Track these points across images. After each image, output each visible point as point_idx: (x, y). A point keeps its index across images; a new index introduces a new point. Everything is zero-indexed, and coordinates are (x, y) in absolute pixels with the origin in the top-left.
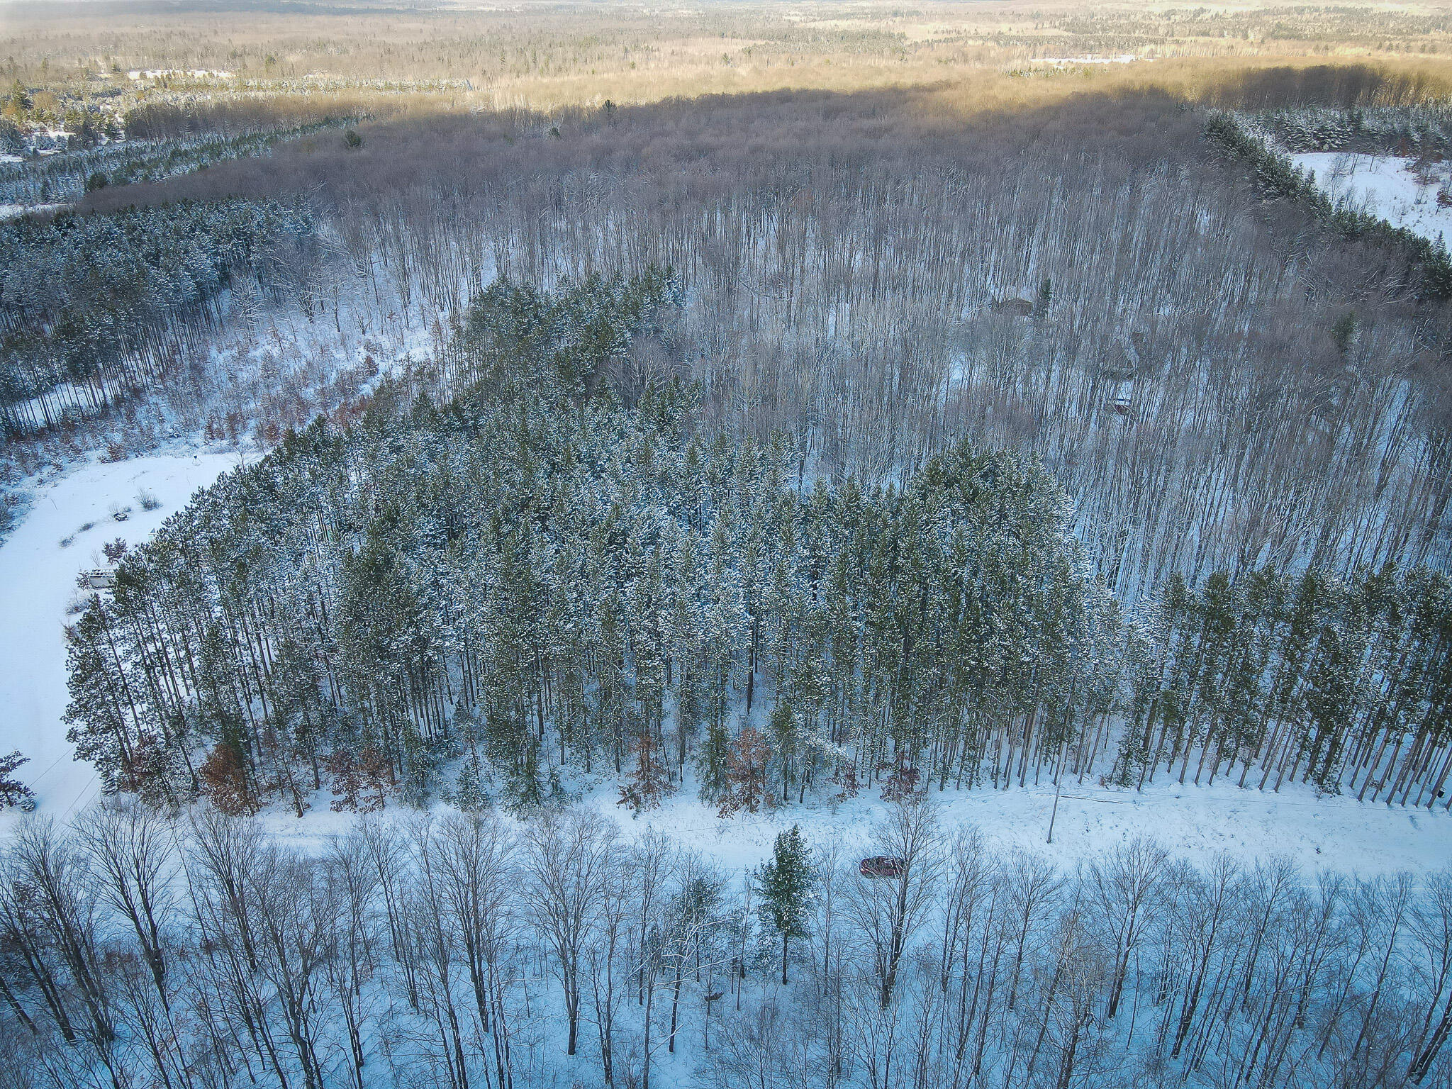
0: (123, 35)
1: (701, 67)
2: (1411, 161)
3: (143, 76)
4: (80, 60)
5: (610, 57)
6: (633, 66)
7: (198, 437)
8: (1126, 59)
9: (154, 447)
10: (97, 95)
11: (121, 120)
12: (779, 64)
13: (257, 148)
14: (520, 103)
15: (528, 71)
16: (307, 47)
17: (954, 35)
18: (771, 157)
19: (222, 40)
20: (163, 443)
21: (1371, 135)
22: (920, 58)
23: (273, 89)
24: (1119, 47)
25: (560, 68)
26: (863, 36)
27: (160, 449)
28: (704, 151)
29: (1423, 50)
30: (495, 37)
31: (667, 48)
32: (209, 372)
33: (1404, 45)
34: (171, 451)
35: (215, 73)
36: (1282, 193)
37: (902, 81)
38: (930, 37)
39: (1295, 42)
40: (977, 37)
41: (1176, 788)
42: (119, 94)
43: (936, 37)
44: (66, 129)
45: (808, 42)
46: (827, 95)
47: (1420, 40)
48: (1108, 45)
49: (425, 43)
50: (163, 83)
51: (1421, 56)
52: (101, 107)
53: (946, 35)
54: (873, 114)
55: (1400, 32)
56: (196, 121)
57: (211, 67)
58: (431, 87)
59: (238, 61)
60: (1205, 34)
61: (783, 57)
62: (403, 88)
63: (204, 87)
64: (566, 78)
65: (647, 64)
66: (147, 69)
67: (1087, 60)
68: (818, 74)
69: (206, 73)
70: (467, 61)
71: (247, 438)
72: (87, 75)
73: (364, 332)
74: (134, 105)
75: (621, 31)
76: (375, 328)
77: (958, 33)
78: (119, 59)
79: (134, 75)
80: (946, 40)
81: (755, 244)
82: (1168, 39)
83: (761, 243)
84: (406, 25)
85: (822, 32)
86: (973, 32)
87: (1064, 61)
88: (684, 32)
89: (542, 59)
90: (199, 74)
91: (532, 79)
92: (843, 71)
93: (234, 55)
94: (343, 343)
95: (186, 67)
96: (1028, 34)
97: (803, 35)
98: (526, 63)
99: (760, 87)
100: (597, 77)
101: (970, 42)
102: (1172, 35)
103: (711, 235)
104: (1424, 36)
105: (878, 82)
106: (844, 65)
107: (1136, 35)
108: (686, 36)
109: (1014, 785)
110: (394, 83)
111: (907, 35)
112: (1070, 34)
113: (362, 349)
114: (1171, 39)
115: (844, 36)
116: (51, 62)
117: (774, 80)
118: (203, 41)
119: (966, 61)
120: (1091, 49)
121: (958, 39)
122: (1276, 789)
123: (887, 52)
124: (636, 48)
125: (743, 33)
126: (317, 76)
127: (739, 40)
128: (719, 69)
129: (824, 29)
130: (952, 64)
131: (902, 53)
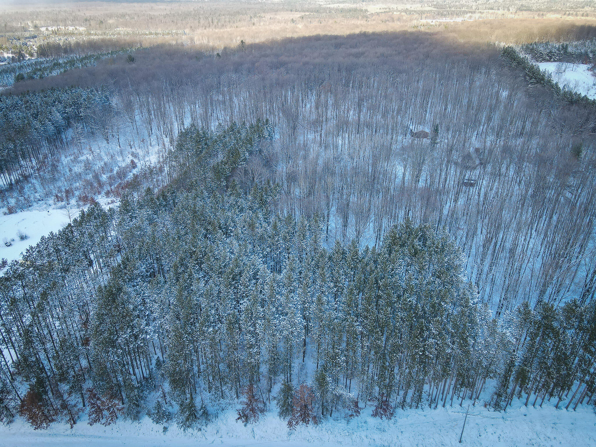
0: (40, 12)
1: (283, 24)
2: (590, 66)
3: (47, 29)
4: (21, 23)
5: (244, 20)
6: (254, 24)
7: (51, 201)
8: (459, 20)
9: (30, 206)
10: (26, 38)
11: (36, 49)
12: (315, 23)
13: (90, 62)
14: (205, 42)
15: (209, 26)
16: (117, 17)
17: (388, 10)
18: (312, 67)
19: (81, 14)
20: (35, 204)
21: (571, 55)
22: (374, 20)
23: (101, 35)
24: (457, 14)
25: (223, 25)
26: (350, 10)
27: (32, 207)
28: (283, 64)
29: (583, 15)
30: (197, 12)
31: (268, 16)
32: (60, 168)
33: (575, 13)
34: (38, 208)
35: (78, 28)
36: (538, 82)
37: (367, 30)
38: (378, 11)
39: (530, 12)
40: (397, 10)
41: (523, 409)
42: (36, 37)
43: (381, 11)
44: (12, 53)
45: (327, 13)
46: (336, 37)
47: (581, 11)
48: (452, 14)
49: (167, 14)
50: (55, 33)
51: (582, 18)
52: (28, 43)
53: (384, 10)
54: (355, 46)
55: (572, 8)
56: (67, 49)
57: (76, 25)
58: (168, 34)
59: (88, 22)
60: (492, 9)
61: (317, 20)
62: (156, 34)
63: (72, 34)
64: (225, 30)
65: (259, 23)
66: (49, 26)
67: (444, 20)
68: (332, 27)
69: (74, 28)
70: (184, 22)
71: (73, 202)
72: (24, 29)
73: (131, 148)
74: (42, 43)
75: (249, 9)
76: (136, 146)
77: (390, 9)
78: (37, 22)
79: (43, 29)
80: (385, 12)
81: (305, 105)
82: (477, 11)
83: (308, 106)
84: (160, 7)
85: (333, 9)
86: (395, 9)
87: (434, 21)
88: (275, 10)
89: (215, 21)
90: (71, 28)
91: (211, 30)
92: (342, 26)
93: (86, 20)
94: (121, 153)
95: (65, 26)
96: (418, 9)
97: (325, 10)
98: (209, 23)
99: (307, 34)
100: (238, 29)
101: (395, 13)
102: (478, 9)
103: (286, 104)
104: (583, 10)
105: (357, 31)
106: (342, 23)
107: (463, 9)
108: (276, 11)
109: (440, 406)
110: (153, 32)
111: (368, 10)
112: (436, 9)
113: (130, 156)
114: (478, 11)
115: (342, 11)
116: (9, 24)
117: (313, 30)
118: (74, 14)
119: (393, 21)
120: (445, 16)
121: (389, 12)
122: (574, 409)
123: (360, 18)
124: (255, 16)
125: (300, 10)
126: (120, 29)
127: (298, 13)
128: (290, 25)
129: (334, 8)
130: (387, 23)
131: (366, 17)
